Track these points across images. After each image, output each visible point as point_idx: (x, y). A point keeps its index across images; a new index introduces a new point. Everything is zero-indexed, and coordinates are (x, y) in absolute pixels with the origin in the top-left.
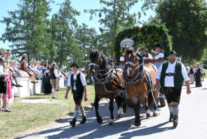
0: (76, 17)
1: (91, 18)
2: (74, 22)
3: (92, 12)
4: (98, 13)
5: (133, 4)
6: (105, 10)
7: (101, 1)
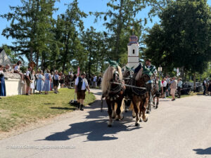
1: (96, 21)
3: (97, 14)
5: (140, 9)
6: (110, 14)
7: (108, 4)
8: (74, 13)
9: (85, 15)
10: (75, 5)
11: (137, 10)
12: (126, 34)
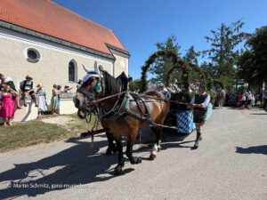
0: (197, 57)
2: (196, 61)
3: (204, 52)
4: (208, 53)
5: (237, 43)
6: (213, 50)
7: (213, 45)
8: (192, 54)
9: (198, 55)
10: (192, 49)
11: (235, 44)
12: (226, 61)
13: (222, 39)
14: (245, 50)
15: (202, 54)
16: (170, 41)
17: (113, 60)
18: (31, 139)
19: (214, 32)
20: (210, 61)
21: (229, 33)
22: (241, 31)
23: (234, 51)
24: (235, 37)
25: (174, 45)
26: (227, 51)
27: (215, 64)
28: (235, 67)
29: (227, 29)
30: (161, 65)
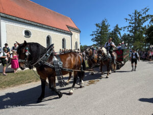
0: (120, 31)
2: (120, 33)
4: (127, 28)
13: (136, 19)
14: (150, 25)
15: (123, 29)
16: (103, 22)
17: (71, 34)
18: (28, 80)
19: (130, 15)
20: (129, 33)
21: (139, 15)
22: (147, 14)
23: (143, 26)
24: (143, 18)
25: (106, 25)
26: (139, 26)
27: (131, 34)
28: (144, 36)
29: (138, 13)
30: (99, 36)
